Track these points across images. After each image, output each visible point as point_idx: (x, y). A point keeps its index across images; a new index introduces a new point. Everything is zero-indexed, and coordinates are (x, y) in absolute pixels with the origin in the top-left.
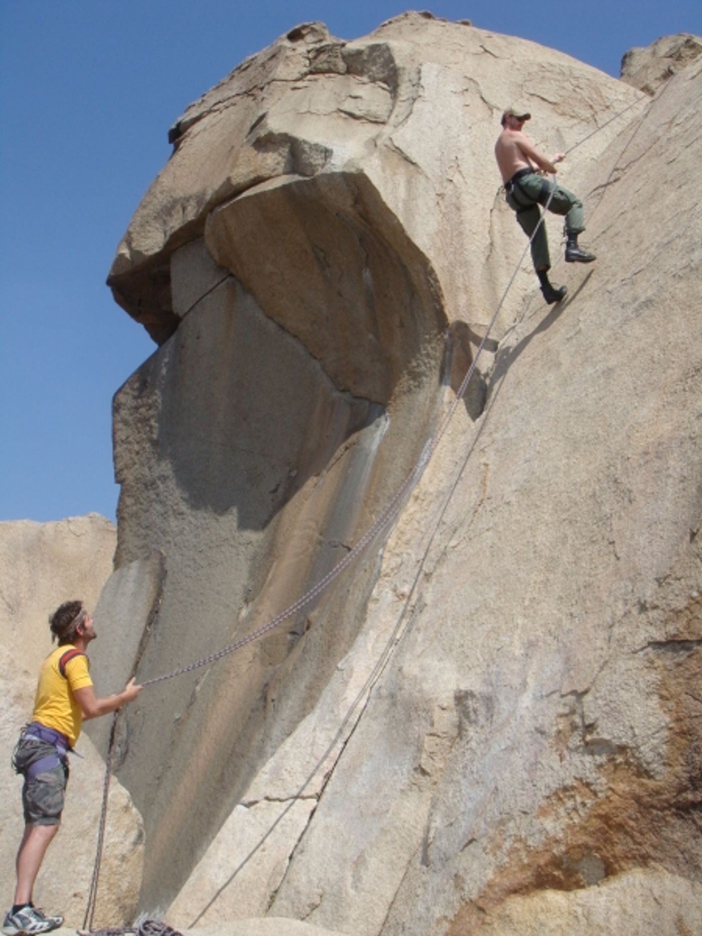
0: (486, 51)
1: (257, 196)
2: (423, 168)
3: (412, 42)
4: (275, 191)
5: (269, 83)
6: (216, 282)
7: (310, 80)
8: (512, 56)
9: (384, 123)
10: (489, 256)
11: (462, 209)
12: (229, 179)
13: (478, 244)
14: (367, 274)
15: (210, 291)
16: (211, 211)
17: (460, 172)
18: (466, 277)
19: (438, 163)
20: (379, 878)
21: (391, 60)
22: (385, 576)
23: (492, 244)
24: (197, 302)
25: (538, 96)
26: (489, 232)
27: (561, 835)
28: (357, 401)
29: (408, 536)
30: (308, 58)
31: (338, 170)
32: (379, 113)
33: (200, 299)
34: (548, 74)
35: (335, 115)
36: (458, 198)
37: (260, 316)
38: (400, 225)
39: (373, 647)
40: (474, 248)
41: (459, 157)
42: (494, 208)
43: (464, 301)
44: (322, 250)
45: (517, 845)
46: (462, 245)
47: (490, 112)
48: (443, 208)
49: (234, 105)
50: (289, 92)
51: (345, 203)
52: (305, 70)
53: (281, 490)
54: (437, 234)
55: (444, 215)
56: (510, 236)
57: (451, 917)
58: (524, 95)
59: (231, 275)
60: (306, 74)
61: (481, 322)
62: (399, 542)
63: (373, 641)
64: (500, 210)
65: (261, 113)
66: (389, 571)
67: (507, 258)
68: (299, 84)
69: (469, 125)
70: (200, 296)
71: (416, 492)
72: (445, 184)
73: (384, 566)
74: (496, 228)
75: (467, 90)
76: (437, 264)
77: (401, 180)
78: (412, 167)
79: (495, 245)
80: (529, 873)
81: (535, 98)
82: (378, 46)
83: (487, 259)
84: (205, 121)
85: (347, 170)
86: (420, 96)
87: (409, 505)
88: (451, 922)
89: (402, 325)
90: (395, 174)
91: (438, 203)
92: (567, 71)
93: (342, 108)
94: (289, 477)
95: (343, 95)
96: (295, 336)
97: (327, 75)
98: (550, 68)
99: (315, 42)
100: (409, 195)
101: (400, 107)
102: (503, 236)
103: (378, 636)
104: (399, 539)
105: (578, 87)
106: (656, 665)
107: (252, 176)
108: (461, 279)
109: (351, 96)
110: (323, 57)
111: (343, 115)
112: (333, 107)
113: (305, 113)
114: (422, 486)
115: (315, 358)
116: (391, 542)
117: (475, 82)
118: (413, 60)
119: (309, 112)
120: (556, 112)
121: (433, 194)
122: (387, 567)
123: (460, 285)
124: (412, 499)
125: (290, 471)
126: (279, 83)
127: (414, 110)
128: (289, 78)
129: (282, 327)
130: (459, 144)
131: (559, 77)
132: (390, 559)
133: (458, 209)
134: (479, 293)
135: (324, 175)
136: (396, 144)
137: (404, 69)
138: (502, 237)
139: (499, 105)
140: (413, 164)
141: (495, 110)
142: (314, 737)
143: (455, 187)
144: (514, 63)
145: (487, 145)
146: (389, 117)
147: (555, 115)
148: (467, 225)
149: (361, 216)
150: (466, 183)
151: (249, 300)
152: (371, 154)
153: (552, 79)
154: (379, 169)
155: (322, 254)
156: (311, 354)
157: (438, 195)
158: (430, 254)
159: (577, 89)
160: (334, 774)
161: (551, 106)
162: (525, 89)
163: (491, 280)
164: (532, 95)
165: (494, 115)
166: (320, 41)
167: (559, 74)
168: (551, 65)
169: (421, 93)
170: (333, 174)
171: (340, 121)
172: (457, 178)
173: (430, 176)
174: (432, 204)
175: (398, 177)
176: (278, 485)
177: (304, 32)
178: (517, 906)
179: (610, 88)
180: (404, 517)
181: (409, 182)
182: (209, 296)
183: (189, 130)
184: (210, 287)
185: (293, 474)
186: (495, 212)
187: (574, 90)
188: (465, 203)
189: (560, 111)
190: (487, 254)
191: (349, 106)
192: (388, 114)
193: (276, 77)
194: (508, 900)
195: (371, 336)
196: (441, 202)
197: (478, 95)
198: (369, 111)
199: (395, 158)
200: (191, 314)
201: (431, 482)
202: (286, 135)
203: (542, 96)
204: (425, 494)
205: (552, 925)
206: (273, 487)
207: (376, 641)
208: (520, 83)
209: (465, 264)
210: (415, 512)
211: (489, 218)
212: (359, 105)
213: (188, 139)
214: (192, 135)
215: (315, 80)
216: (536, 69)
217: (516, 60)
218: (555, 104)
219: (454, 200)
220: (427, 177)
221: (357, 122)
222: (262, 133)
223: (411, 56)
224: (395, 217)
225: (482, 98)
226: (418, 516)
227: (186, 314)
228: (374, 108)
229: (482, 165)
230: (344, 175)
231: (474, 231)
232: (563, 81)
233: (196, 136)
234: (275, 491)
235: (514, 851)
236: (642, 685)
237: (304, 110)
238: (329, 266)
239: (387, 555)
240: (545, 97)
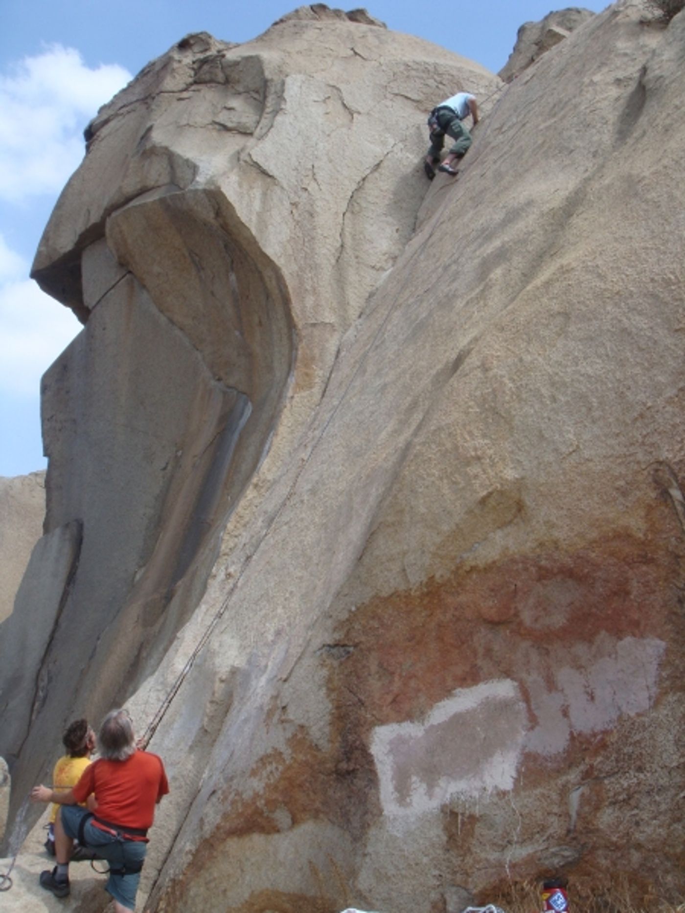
0: (356, 53)
1: (141, 206)
2: (278, 178)
3: (284, 51)
4: (154, 202)
5: (158, 94)
6: (118, 278)
7: (194, 91)
8: (381, 56)
9: (251, 134)
10: (339, 257)
11: (315, 215)
12: (120, 188)
13: (329, 247)
14: (233, 277)
15: (113, 287)
16: (109, 215)
17: (315, 180)
18: (315, 280)
19: (295, 173)
20: (168, 816)
21: (262, 72)
22: (224, 555)
23: (342, 246)
24: (103, 297)
25: (402, 95)
26: (341, 235)
27: (261, 792)
28: (229, 390)
29: (247, 519)
30: (193, 69)
31: (200, 187)
32: (248, 125)
33: (106, 294)
34: (413, 73)
35: (210, 127)
36: (312, 205)
37: (154, 310)
38: (254, 238)
39: (202, 620)
40: (324, 251)
41: (315, 166)
42: (347, 211)
43: (311, 302)
44: (197, 255)
45: (237, 798)
46: (313, 250)
47: (350, 117)
48: (296, 215)
49: (134, 111)
50: (175, 104)
51: (209, 216)
52: (191, 80)
53: (169, 468)
54: (288, 241)
55: (298, 222)
56: (362, 236)
57: (194, 851)
58: (388, 95)
59: (130, 272)
60: (191, 84)
61: (327, 321)
62: (238, 525)
63: (202, 614)
64: (353, 213)
65: (148, 125)
66: (228, 550)
67: (357, 257)
68: (185, 95)
69: (327, 133)
70: (105, 291)
71: (255, 480)
72: (300, 193)
73: (223, 547)
74: (348, 230)
75: (329, 98)
76: (288, 270)
77: (257, 193)
78: (269, 180)
79: (345, 246)
80: (242, 820)
81: (399, 97)
82: (251, 57)
83: (337, 261)
84: (112, 124)
85: (207, 187)
86: (281, 109)
87: (248, 492)
88: (193, 855)
89: (260, 324)
90: (251, 188)
91: (292, 212)
92: (431, 68)
93: (217, 120)
94: (176, 456)
95: (219, 106)
96: (181, 329)
97: (209, 85)
98: (415, 67)
99: (201, 52)
100: (263, 208)
101: (266, 118)
102: (354, 237)
103: (207, 610)
104: (238, 522)
105: (441, 83)
106: (327, 663)
107: (139, 187)
108: (310, 282)
109: (225, 108)
110: (206, 67)
111: (217, 127)
112: (209, 119)
113: (185, 126)
114: (261, 475)
115: (197, 349)
116: (230, 526)
117: (338, 89)
118: (281, 72)
119: (188, 124)
120: (419, 109)
121: (287, 204)
122: (226, 547)
123: (308, 287)
124: (251, 487)
125: (177, 451)
126: (166, 95)
127: (275, 123)
128: (175, 89)
129: (171, 321)
130: (316, 153)
131: (424, 75)
132: (228, 541)
133: (311, 215)
134: (327, 291)
135: (191, 191)
136: (255, 159)
137: (272, 80)
138: (354, 239)
139: (360, 109)
140: (270, 176)
141: (355, 115)
142: (149, 696)
143: (309, 194)
144: (381, 64)
145: (344, 150)
146: (256, 127)
147: (418, 112)
148: (319, 231)
149: (222, 227)
150: (321, 190)
151: (145, 295)
152: (232, 169)
153: (417, 77)
154: (236, 186)
155: (197, 259)
156: (194, 346)
157: (291, 204)
158: (280, 262)
159: (440, 86)
160: (158, 728)
161: (415, 104)
162: (389, 90)
163: (340, 281)
164: (396, 95)
165: (355, 120)
166: (206, 50)
167: (424, 72)
168: (417, 63)
169: (283, 106)
170: (196, 191)
171: (215, 133)
172: (312, 187)
173: (285, 186)
174: (286, 213)
175: (255, 190)
176: (167, 464)
177: (192, 42)
178: (233, 845)
179: (472, 82)
180: (243, 503)
181: (264, 194)
182: (112, 291)
183: (98, 134)
184: (113, 283)
185: (180, 453)
186: (348, 215)
187: (437, 87)
188: (318, 210)
189: (423, 108)
190: (337, 255)
191: (223, 117)
192: (255, 125)
193: (163, 89)
194: (228, 839)
195: (237, 333)
196: (294, 211)
197: (340, 102)
198: (239, 123)
199: (254, 173)
200: (98, 308)
201: (269, 470)
202: (166, 148)
203: (406, 94)
204: (263, 481)
205: (253, 860)
206: (163, 465)
207: (205, 614)
208: (385, 84)
209: (315, 267)
210: (254, 497)
211: (341, 222)
212: (232, 116)
213: (97, 142)
214: (100, 139)
215: (199, 90)
216: (402, 68)
217: (382, 62)
218: (417, 101)
219: (308, 207)
220: (282, 188)
221: (229, 134)
222: (148, 146)
223: (279, 67)
224: (248, 229)
225: (344, 105)
226: (256, 502)
227: (94, 307)
228: (244, 120)
229: (338, 171)
230: (205, 191)
231: (325, 235)
232: (428, 78)
233: (103, 139)
234: (165, 469)
235: (233, 803)
236: (316, 678)
237: (184, 122)
238: (203, 269)
239: (226, 537)
240: (409, 95)
